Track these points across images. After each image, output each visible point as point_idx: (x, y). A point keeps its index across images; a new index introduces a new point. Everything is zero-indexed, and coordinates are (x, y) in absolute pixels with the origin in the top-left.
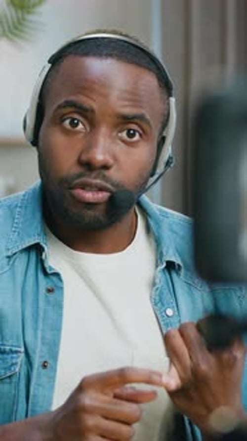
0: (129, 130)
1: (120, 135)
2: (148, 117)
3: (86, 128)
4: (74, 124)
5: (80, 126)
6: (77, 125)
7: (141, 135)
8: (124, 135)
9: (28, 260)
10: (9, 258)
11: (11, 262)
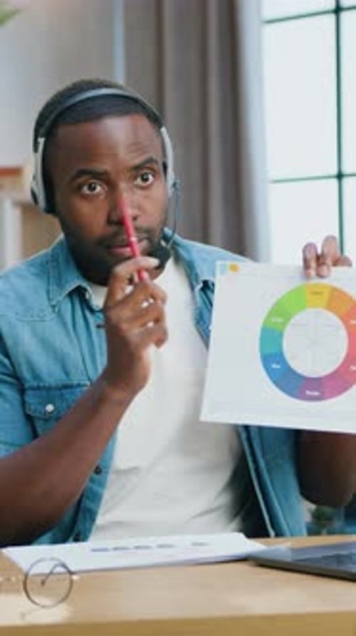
0: (142, 176)
1: (135, 183)
2: (154, 157)
3: (104, 189)
4: (92, 188)
5: (98, 189)
6: (94, 189)
7: (154, 176)
8: (139, 181)
9: (73, 304)
10: (54, 307)
11: (56, 309)
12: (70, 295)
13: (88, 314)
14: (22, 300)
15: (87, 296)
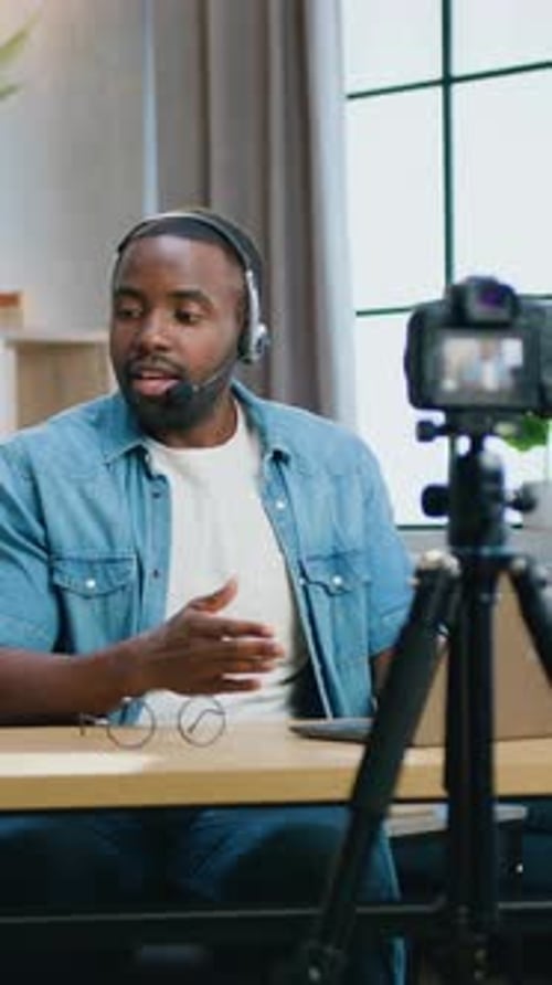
9: (129, 465)
10: (108, 465)
11: (111, 468)
12: (128, 454)
13: (144, 480)
14: (74, 455)
15: (147, 458)
